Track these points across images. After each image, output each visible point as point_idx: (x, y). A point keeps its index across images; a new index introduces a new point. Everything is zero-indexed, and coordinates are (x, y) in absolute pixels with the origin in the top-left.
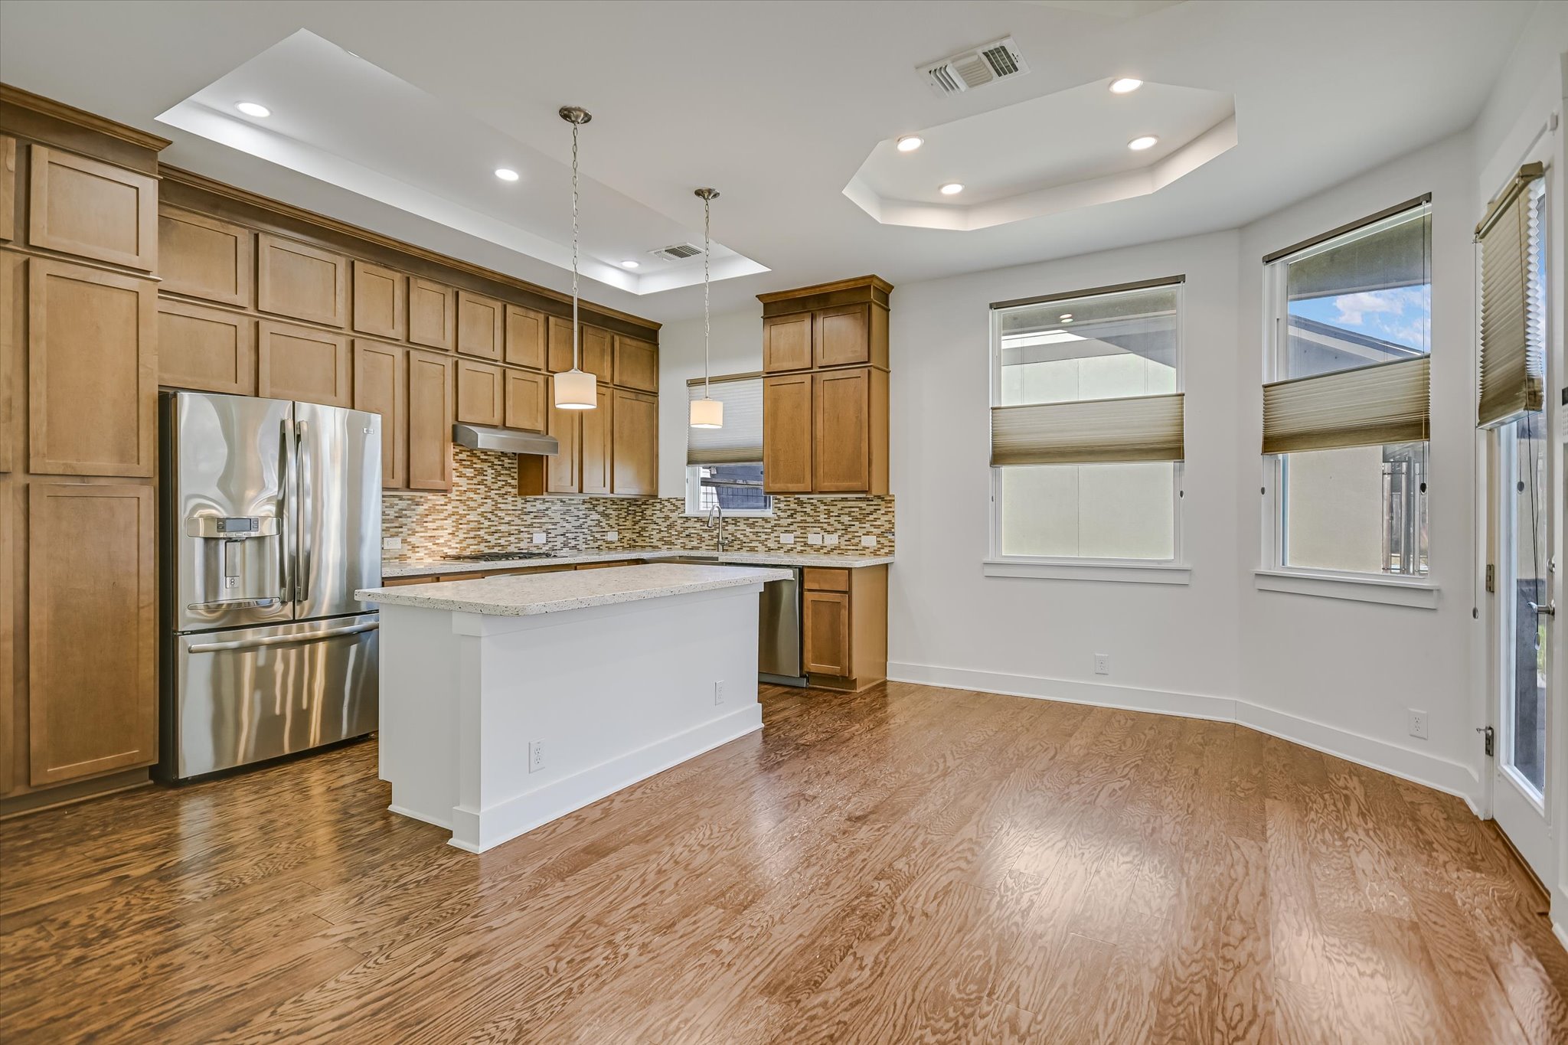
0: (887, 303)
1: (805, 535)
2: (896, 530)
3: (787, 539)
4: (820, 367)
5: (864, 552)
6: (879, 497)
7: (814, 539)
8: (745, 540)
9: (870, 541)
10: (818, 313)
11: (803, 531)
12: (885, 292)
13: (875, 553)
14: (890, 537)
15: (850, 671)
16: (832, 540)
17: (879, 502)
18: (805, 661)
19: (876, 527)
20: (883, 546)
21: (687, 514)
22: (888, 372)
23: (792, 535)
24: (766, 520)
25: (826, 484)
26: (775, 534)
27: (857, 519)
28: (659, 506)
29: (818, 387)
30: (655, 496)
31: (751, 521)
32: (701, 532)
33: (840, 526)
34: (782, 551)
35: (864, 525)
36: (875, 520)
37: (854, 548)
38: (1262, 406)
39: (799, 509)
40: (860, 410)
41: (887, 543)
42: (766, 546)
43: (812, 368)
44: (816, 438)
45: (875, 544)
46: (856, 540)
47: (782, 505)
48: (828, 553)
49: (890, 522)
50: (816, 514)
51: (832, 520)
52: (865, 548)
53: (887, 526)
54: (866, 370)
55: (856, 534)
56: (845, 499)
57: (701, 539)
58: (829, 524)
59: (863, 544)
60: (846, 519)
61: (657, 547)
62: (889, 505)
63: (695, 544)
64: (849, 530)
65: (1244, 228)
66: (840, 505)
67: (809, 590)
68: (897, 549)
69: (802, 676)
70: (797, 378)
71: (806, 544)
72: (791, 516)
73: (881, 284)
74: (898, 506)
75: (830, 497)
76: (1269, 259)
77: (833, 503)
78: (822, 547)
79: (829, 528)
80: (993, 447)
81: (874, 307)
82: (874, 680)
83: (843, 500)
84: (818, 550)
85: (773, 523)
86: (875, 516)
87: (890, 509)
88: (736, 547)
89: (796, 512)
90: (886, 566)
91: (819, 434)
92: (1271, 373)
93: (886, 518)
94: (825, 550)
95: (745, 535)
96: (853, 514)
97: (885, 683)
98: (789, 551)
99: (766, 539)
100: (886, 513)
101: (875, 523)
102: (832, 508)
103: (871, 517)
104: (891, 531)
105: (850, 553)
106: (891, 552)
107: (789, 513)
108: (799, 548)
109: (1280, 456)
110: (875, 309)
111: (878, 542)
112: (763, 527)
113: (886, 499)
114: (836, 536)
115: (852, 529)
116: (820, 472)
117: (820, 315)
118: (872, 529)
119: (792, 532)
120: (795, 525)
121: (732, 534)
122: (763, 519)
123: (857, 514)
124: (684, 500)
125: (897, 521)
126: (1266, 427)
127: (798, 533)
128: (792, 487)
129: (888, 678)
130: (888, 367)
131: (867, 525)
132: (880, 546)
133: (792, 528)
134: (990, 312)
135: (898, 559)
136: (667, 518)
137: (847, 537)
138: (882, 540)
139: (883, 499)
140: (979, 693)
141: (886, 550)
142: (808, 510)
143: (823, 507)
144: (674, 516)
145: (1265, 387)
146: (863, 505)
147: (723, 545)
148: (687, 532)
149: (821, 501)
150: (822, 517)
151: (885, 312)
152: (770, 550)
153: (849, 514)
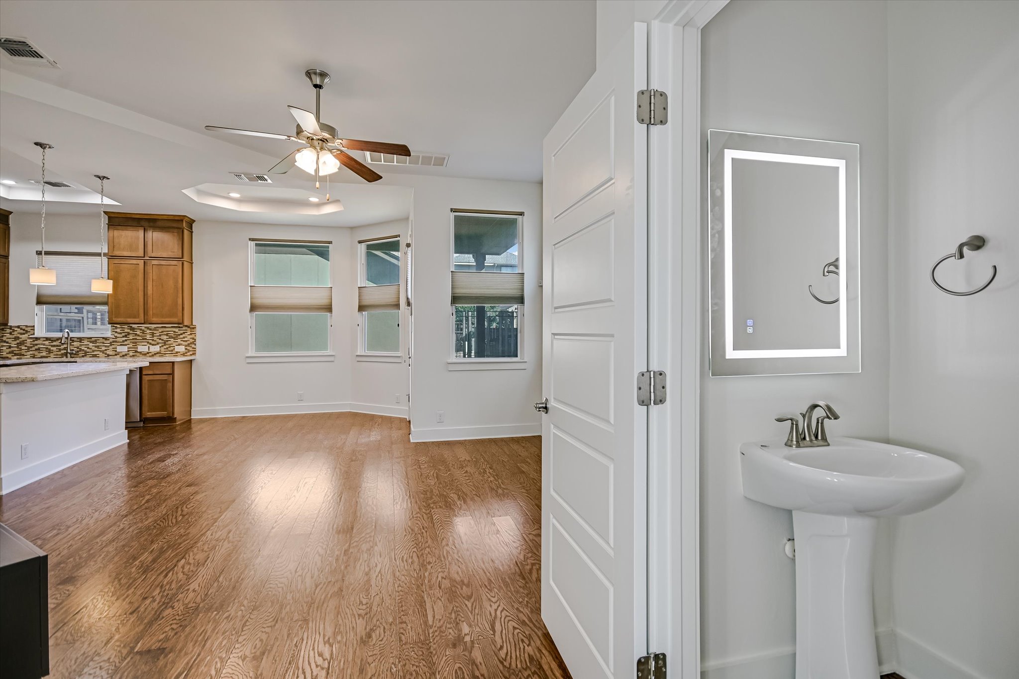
0: (192, 229)
1: (136, 347)
2: (197, 342)
3: (123, 349)
4: (150, 257)
5: (177, 354)
6: (186, 326)
7: (141, 348)
8: (88, 350)
9: (181, 349)
10: (149, 228)
11: (134, 344)
12: (191, 223)
13: (184, 355)
14: (193, 346)
15: (173, 413)
16: (156, 349)
17: (186, 328)
18: (143, 412)
19: (184, 341)
20: (189, 351)
21: (36, 336)
22: (192, 263)
23: (126, 347)
24: (106, 339)
25: (154, 319)
26: (113, 347)
27: (172, 338)
28: (8, 331)
29: (149, 268)
30: (6, 324)
31: (93, 339)
32: (49, 347)
33: (160, 341)
34: (118, 356)
35: (177, 341)
36: (184, 338)
37: (170, 352)
38: (358, 293)
39: (131, 332)
40: (177, 282)
41: (191, 349)
42: (106, 354)
43: (144, 257)
44: (147, 295)
45: (184, 350)
46: (172, 348)
47: (118, 330)
48: (153, 356)
49: (193, 339)
50: (143, 335)
51: (155, 338)
52: (177, 353)
53: (192, 341)
54: (181, 262)
55: (172, 345)
56: (165, 327)
57: (50, 351)
58: (153, 340)
59: (176, 350)
60: (165, 337)
61: (7, 358)
62: (193, 330)
63: (44, 354)
64: (167, 343)
65: (352, 228)
66: (161, 330)
67: (146, 375)
68: (197, 352)
69: (141, 421)
70: (134, 262)
71: (136, 352)
72: (126, 336)
73: (189, 219)
74: (198, 331)
75: (154, 326)
76: (360, 242)
77: (155, 329)
78: (148, 353)
79: (153, 343)
80: (251, 304)
81: (185, 231)
82: (182, 420)
83: (162, 327)
84: (145, 355)
85: (111, 340)
86: (183, 336)
87: (193, 332)
88: (81, 355)
89: (129, 334)
90: (191, 361)
91: (150, 291)
92: (361, 284)
93: (191, 336)
94: (150, 354)
95: (88, 348)
96: (169, 335)
97: (190, 421)
98: (123, 356)
99: (106, 350)
100: (191, 334)
101: (184, 339)
102: (155, 332)
103: (181, 336)
104: (194, 343)
105: (167, 355)
106: (194, 354)
107: (123, 334)
108: (131, 354)
109: (364, 313)
110: (186, 232)
111: (186, 349)
112: (103, 343)
113: (192, 327)
114: (158, 347)
115: (169, 343)
116: (151, 312)
117: (150, 230)
118: (182, 343)
119: (126, 345)
120: (128, 342)
121: (78, 348)
122: (103, 338)
123: (172, 335)
124: (34, 326)
125: (197, 338)
126: (359, 302)
127: (131, 346)
128: (130, 320)
129: (192, 418)
130: (192, 260)
131: (179, 340)
132: (187, 351)
133: (126, 343)
134: (249, 242)
135: (198, 357)
136: (16, 338)
137: (165, 347)
138: (188, 348)
139: (189, 327)
140: (244, 417)
141: (191, 353)
142: (138, 333)
143: (148, 331)
144: (24, 337)
145: (359, 287)
146: (176, 330)
147: (71, 354)
148: (36, 347)
149: (148, 328)
150: (148, 337)
151: (190, 233)
152: (108, 355)
153: (167, 335)
